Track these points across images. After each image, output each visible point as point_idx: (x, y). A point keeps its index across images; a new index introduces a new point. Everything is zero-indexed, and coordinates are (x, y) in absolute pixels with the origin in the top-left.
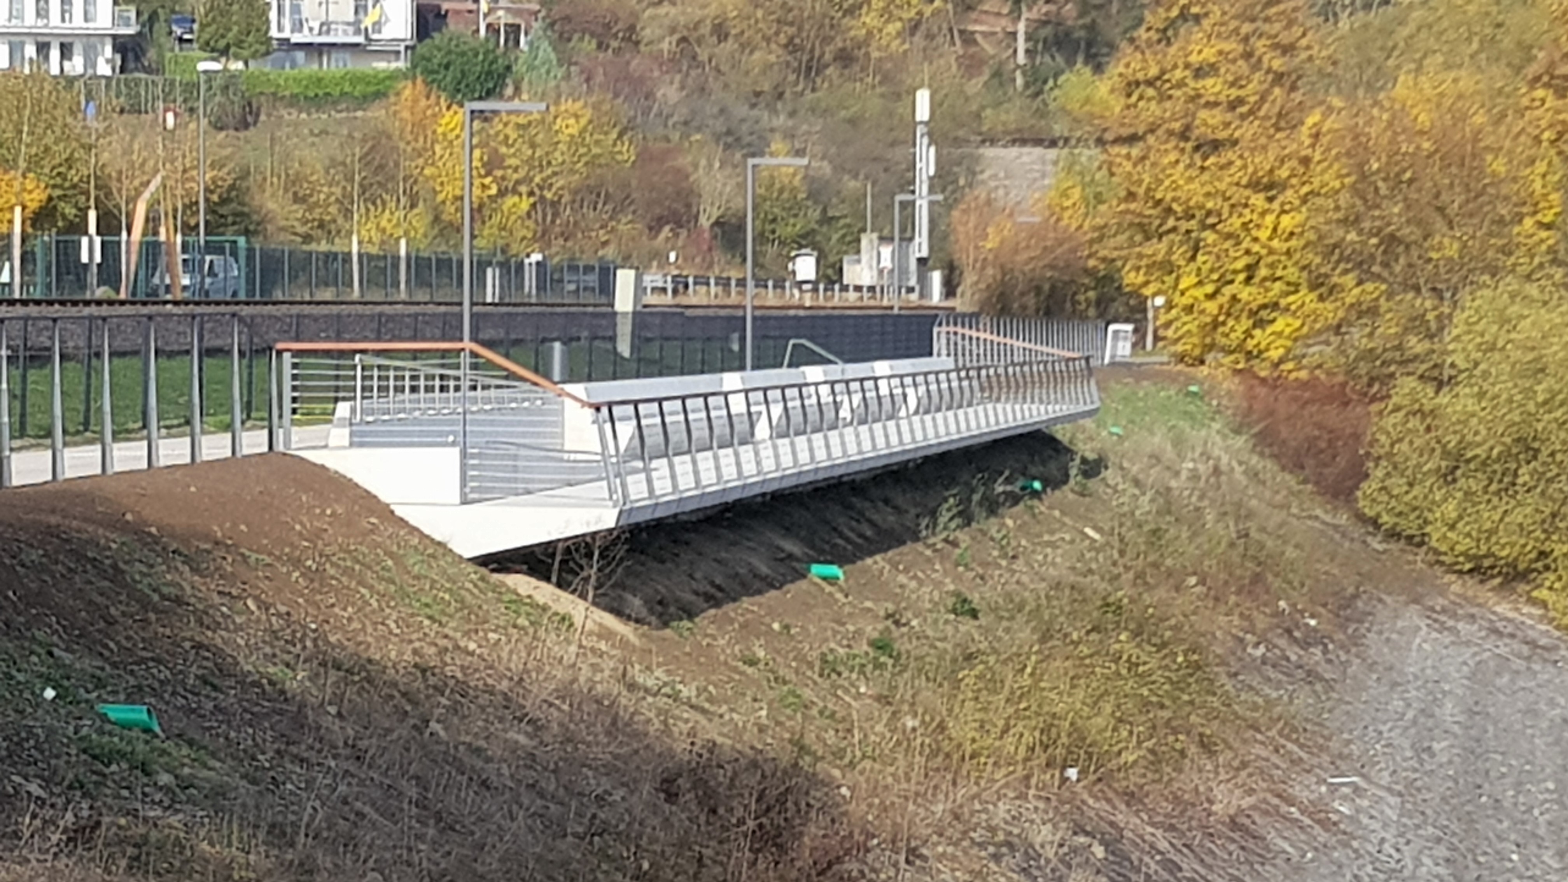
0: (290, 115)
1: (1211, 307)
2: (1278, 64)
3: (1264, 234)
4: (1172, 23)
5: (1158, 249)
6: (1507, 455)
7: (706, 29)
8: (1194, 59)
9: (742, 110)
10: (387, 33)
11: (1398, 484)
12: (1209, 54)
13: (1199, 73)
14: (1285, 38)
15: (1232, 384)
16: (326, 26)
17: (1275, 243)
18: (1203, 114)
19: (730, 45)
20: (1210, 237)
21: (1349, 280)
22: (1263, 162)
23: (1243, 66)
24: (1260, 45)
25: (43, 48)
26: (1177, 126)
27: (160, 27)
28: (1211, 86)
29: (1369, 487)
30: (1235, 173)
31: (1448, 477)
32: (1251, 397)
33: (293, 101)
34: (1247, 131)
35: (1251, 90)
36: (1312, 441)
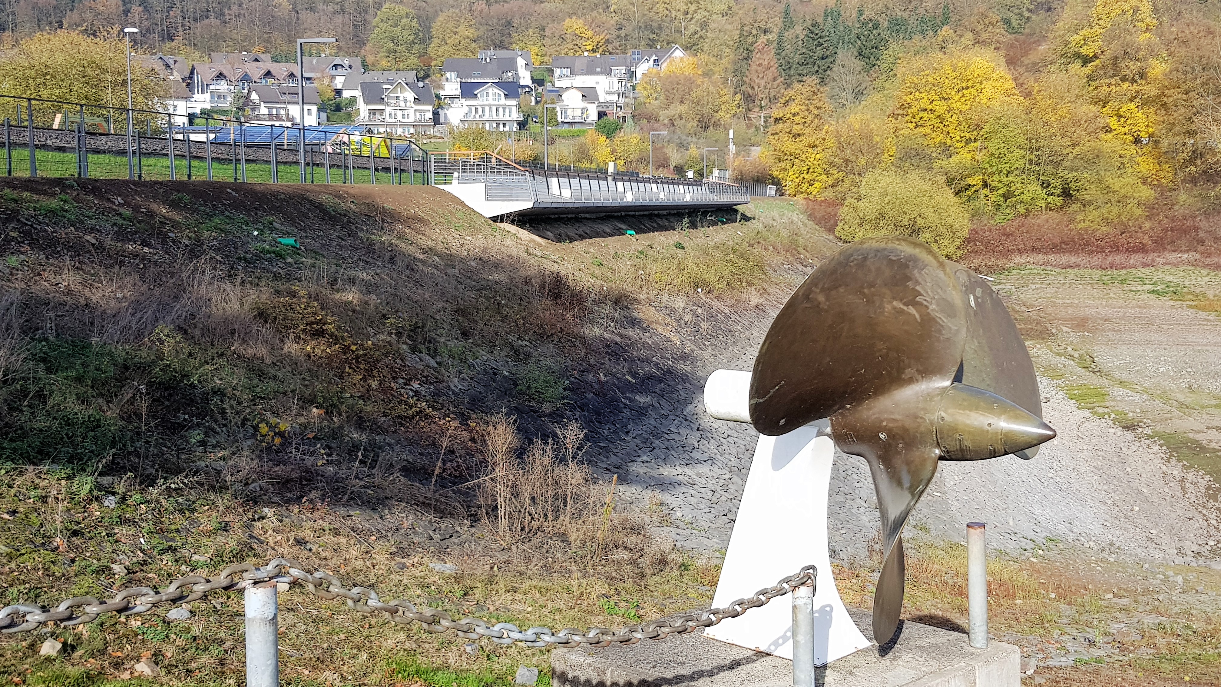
0: (563, 141)
1: (797, 180)
2: (816, 112)
3: (811, 160)
4: (787, 101)
5: (783, 164)
6: (876, 218)
7: (677, 116)
8: (793, 111)
9: (684, 137)
10: (590, 119)
11: (846, 227)
12: (797, 110)
13: (794, 115)
14: (818, 105)
15: (804, 202)
16: (574, 117)
17: (815, 162)
18: (795, 127)
19: (683, 121)
20: (797, 160)
21: (835, 172)
22: (812, 140)
23: (806, 113)
24: (811, 107)
25: (498, 125)
26: (788, 130)
27: (530, 119)
28: (797, 119)
29: (838, 228)
30: (805, 143)
31: (860, 225)
32: (808, 204)
33: (564, 137)
34: (807, 131)
35: (808, 120)
36: (823, 216)
